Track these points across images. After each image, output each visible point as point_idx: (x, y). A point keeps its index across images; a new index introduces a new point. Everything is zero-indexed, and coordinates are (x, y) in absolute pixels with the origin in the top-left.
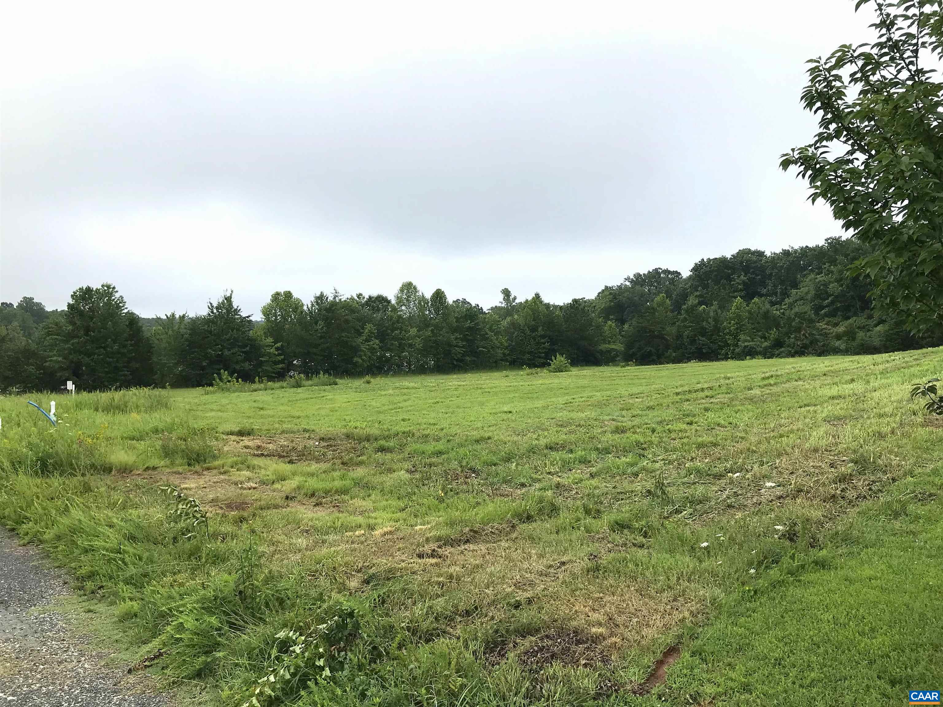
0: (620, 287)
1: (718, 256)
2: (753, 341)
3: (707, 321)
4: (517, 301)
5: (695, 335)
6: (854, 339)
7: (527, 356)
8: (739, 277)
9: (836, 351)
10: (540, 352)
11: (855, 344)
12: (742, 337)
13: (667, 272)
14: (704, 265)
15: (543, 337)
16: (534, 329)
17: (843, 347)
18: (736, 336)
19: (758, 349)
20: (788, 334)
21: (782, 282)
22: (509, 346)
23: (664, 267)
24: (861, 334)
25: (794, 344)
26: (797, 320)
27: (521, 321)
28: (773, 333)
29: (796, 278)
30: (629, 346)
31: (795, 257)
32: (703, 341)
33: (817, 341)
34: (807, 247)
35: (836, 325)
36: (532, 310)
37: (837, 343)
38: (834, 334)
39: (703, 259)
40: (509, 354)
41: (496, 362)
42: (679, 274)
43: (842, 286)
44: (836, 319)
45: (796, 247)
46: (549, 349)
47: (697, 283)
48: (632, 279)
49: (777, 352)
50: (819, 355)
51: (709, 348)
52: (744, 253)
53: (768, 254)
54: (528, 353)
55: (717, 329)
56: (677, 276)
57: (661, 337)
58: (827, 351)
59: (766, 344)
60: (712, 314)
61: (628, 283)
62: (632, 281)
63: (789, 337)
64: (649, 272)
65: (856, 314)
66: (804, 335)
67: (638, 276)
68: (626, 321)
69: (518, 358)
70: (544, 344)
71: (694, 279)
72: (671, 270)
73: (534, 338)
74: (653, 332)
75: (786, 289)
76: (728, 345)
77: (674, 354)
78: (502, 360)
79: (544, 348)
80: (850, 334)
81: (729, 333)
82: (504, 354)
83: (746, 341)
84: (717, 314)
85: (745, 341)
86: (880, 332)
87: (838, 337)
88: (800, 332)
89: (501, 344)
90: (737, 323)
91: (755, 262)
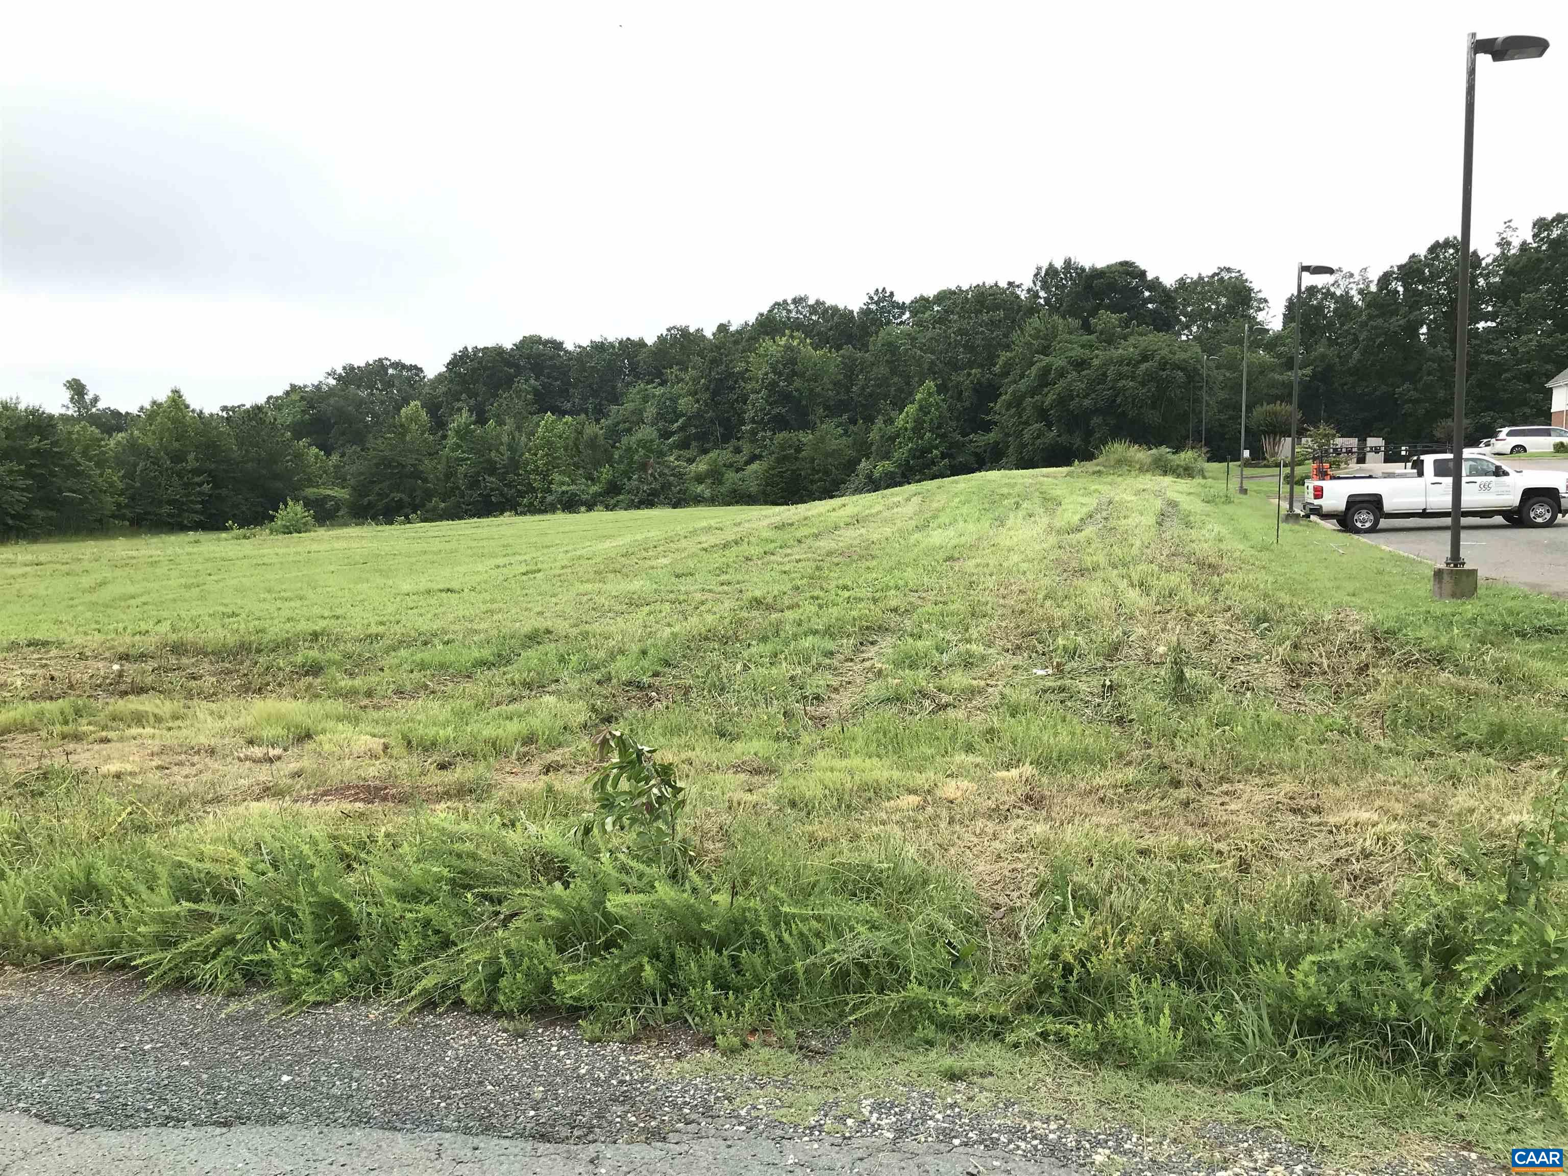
0: (318, 387)
1: (490, 344)
2: (573, 482)
3: (497, 451)
4: (101, 405)
5: (478, 474)
6: (721, 483)
7: (166, 509)
8: (526, 380)
9: (698, 500)
10: (192, 502)
11: (723, 490)
12: (557, 477)
13: (398, 365)
14: (468, 357)
15: (196, 472)
16: (178, 457)
17: (707, 493)
18: (545, 476)
19: (584, 497)
20: (627, 475)
21: (595, 393)
22: (127, 490)
23: (394, 358)
24: (731, 476)
25: (638, 489)
26: (642, 452)
27: (150, 441)
28: (606, 473)
29: (614, 388)
30: (360, 491)
31: (612, 354)
32: (492, 483)
33: (670, 484)
34: (628, 339)
35: (691, 461)
36: (174, 421)
37: (700, 489)
38: (692, 474)
39: (466, 348)
40: (127, 506)
41: (100, 521)
42: (421, 370)
43: (697, 401)
44: (690, 451)
45: (611, 339)
46: (210, 496)
47: (459, 388)
48: (340, 375)
49: (612, 502)
50: (675, 506)
51: (502, 495)
52: (530, 344)
53: (569, 346)
54: (169, 502)
55: (514, 464)
56: (417, 375)
57: (417, 475)
58: (685, 500)
59: (595, 489)
60: (505, 439)
61: (333, 382)
62: (339, 378)
63: (630, 479)
64: (368, 364)
65: (716, 446)
66: (652, 475)
67: (350, 370)
68: (334, 449)
69: (149, 513)
70: (200, 485)
71: (451, 381)
72: (408, 363)
73: (180, 476)
74: (403, 466)
75: (600, 404)
76: (534, 490)
77: (443, 505)
78: (114, 516)
79: (200, 493)
80: (715, 475)
81: (536, 471)
82: (119, 505)
83: (563, 484)
84: (513, 438)
85: (561, 483)
86: (756, 472)
87: (700, 479)
88: (646, 471)
89: (112, 485)
90: (547, 455)
91: (552, 358)
